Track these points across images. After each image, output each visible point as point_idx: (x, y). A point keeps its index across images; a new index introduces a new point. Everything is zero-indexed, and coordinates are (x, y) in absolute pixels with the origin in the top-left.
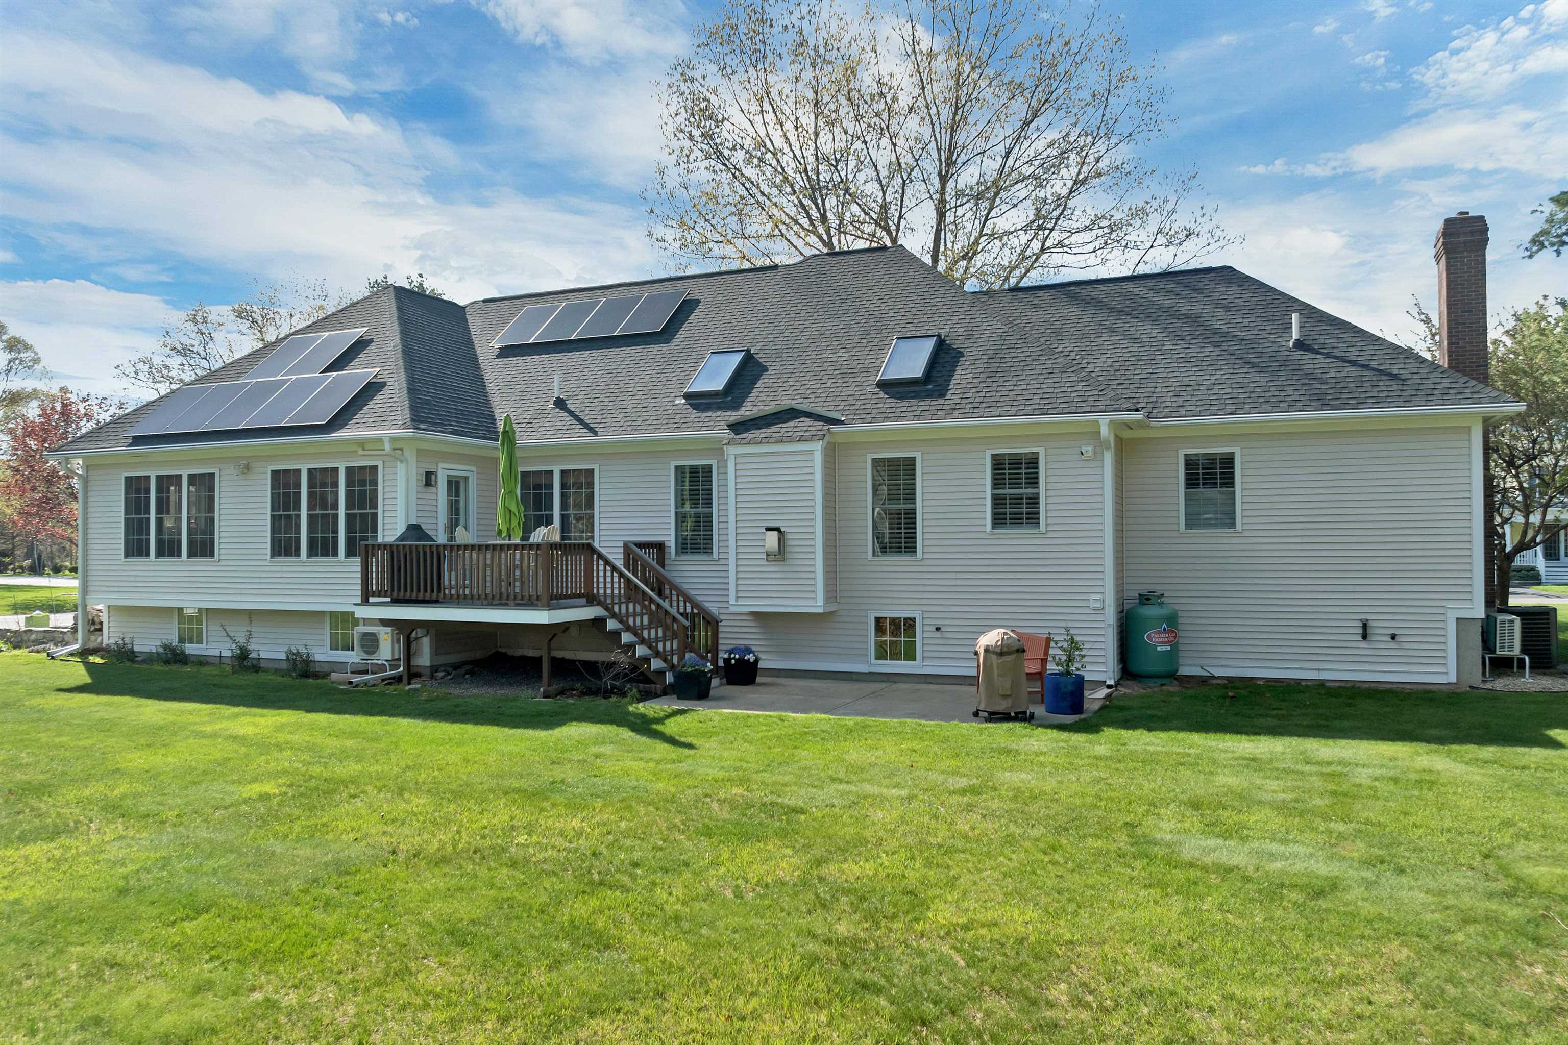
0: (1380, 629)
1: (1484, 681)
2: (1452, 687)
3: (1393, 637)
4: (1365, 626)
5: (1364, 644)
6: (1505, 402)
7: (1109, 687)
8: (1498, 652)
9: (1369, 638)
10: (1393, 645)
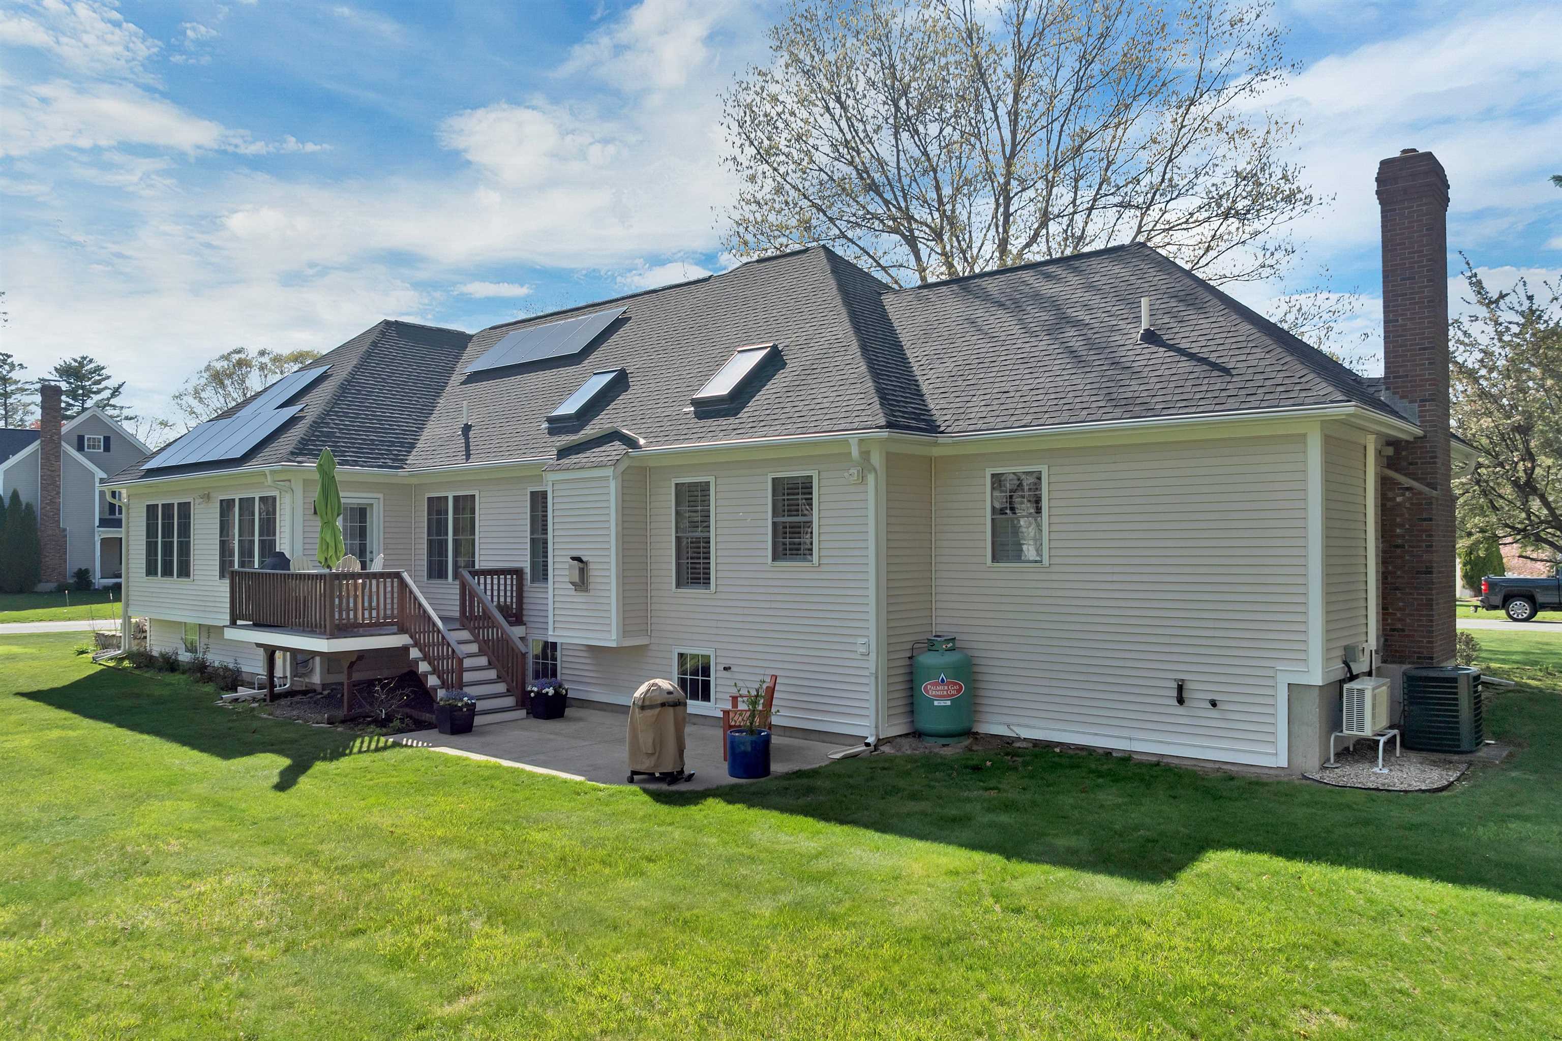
0: (1198, 692)
1: (1323, 768)
2: (1282, 773)
3: (1214, 704)
4: (1180, 688)
5: (1181, 710)
6: (1332, 402)
7: (868, 745)
8: (1344, 731)
9: (1186, 704)
10: (1214, 713)
